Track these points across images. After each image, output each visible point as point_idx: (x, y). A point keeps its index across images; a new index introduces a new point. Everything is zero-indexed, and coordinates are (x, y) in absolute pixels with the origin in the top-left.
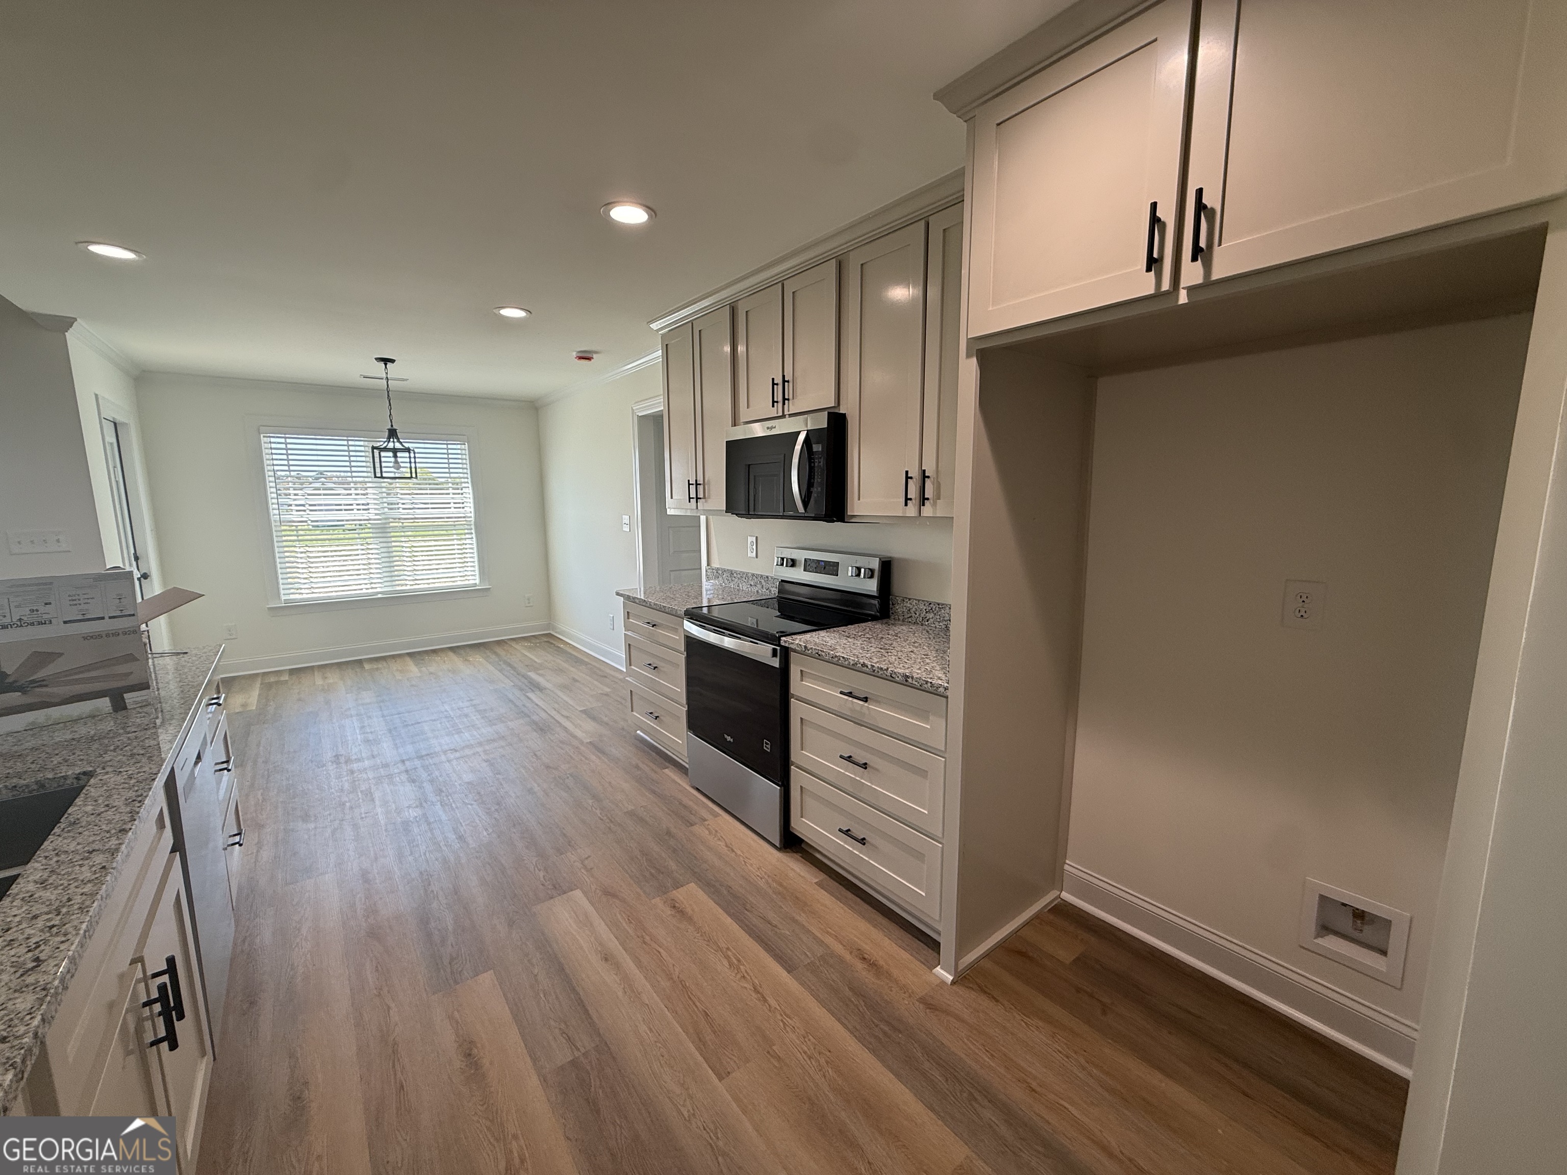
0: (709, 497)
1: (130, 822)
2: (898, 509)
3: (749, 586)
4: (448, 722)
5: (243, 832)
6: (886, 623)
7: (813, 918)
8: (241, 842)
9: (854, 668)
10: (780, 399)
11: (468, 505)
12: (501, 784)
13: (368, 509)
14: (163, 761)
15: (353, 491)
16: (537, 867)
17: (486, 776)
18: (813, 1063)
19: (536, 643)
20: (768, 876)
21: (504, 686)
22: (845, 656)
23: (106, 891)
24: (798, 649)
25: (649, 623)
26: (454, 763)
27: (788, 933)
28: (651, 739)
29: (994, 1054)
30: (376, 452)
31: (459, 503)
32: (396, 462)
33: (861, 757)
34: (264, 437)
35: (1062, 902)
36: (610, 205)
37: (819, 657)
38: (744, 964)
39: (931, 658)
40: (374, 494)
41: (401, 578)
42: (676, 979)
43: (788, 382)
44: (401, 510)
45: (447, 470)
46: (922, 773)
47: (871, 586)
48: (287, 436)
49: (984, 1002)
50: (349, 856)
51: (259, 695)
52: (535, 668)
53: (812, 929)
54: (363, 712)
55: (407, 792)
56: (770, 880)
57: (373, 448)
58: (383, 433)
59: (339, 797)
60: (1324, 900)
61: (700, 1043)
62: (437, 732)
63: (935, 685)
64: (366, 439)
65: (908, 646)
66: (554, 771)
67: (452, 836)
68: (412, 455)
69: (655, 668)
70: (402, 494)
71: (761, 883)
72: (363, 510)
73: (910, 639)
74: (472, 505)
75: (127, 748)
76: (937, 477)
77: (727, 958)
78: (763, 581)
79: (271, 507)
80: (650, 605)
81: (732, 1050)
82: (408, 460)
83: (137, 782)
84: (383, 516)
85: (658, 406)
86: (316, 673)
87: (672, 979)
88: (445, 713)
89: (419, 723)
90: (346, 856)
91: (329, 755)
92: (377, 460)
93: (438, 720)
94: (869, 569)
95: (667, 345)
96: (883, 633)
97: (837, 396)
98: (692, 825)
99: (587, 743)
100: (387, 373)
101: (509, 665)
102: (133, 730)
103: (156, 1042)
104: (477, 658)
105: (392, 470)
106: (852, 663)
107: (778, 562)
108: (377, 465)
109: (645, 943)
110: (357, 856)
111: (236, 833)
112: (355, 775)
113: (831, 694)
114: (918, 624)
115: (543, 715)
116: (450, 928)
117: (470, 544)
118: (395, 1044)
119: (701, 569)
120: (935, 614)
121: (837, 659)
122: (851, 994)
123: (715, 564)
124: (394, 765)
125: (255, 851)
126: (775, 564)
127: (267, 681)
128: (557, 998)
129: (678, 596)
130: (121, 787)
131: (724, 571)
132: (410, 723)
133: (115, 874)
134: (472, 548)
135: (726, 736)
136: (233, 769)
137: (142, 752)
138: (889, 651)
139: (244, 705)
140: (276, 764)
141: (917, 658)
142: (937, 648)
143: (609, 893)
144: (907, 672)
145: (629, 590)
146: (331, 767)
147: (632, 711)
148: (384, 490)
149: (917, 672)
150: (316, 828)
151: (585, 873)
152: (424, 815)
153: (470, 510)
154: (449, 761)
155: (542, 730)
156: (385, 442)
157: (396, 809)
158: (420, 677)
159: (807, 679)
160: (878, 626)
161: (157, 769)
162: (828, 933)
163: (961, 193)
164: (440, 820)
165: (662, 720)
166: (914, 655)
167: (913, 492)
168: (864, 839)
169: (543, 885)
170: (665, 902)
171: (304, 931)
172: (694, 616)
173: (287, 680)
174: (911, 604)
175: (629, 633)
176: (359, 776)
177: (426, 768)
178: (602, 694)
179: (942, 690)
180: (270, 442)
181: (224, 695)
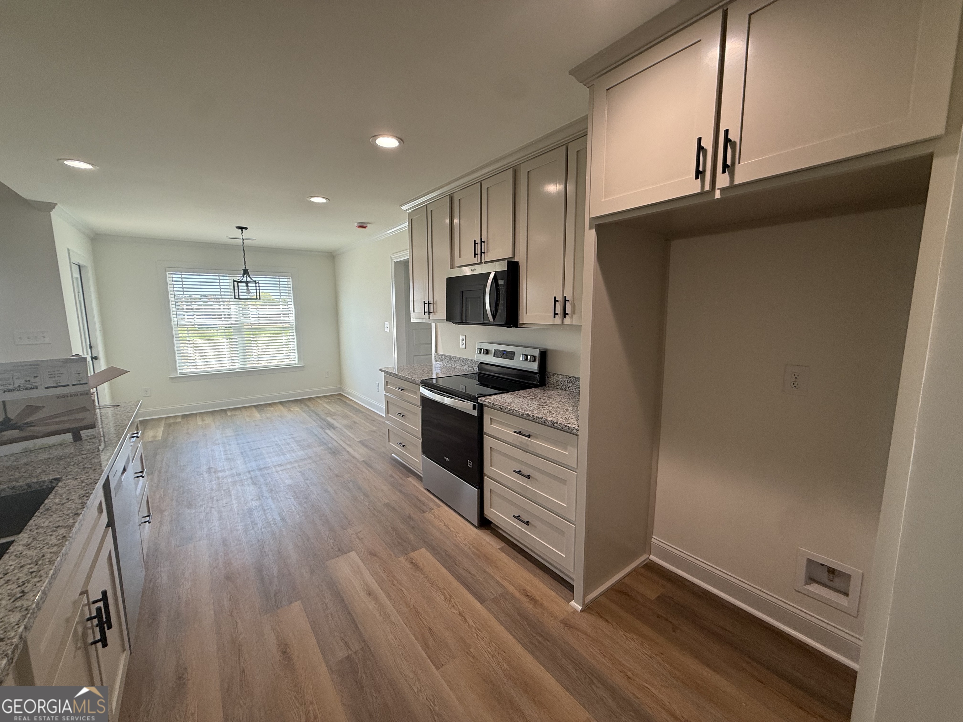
0: (436, 312)
1: (81, 509)
2: (549, 319)
3: (461, 366)
4: (277, 448)
5: (151, 514)
6: (543, 389)
7: (497, 570)
8: (150, 521)
9: (522, 417)
10: (479, 253)
11: (291, 315)
12: (309, 487)
13: (231, 318)
14: (102, 471)
15: (222, 307)
16: (329, 538)
17: (299, 481)
18: (495, 660)
19: (332, 400)
20: (470, 544)
21: (311, 426)
22: (517, 410)
23: (66, 551)
24: (489, 405)
25: (399, 388)
26: (280, 473)
27: (481, 579)
28: (400, 459)
29: (605, 655)
30: (236, 283)
31: (286, 314)
32: (248, 289)
33: (526, 472)
34: (169, 274)
35: (650, 561)
36: (375, 136)
37: (501, 410)
38: (454, 599)
39: (569, 411)
40: (235, 309)
41: (251, 359)
42: (411, 606)
43: (484, 242)
44: (251, 318)
45: (279, 294)
46: (563, 482)
47: (534, 367)
48: (182, 273)
49: (601, 623)
50: (215, 530)
51: (163, 431)
52: (331, 415)
53: (496, 577)
54: (226, 441)
55: (251, 491)
56: (471, 547)
57: (234, 281)
58: (240, 272)
59: (210, 493)
60: (810, 562)
61: (426, 646)
62: (270, 454)
63: (571, 428)
64: (230, 275)
65: (555, 404)
66: (341, 479)
67: (278, 518)
68: (257, 285)
69: (403, 415)
70: (251, 309)
71: (466, 549)
72: (228, 318)
73: (557, 399)
74: (294, 315)
75: (81, 464)
76: (574, 301)
77: (443, 594)
78: (469, 363)
79: (172, 316)
80: (400, 377)
81: (445, 651)
82: (255, 288)
83: (86, 485)
84: (240, 322)
85: (405, 256)
86: (198, 417)
87: (410, 607)
88: (276, 442)
89: (259, 448)
90: (213, 530)
91: (205, 468)
92: (236, 288)
93: (271, 446)
94: (533, 356)
95: (411, 219)
96: (541, 395)
97: (513, 252)
98: (424, 512)
99: (362, 461)
100: (243, 236)
101: (316, 413)
102: (86, 453)
103: (95, 643)
104: (296, 409)
105: (245, 294)
106: (521, 414)
107: (478, 351)
108: (236, 291)
109: (394, 585)
110: (220, 530)
111: (147, 515)
112: (220, 480)
113: (508, 433)
114: (563, 389)
115: (336, 444)
116: (276, 575)
117: (292, 339)
118: (240, 645)
119: (432, 355)
120: (573, 384)
121: (512, 411)
122: (519, 617)
123: (441, 352)
124: (244, 474)
125: (158, 527)
126: (476, 352)
127: (168, 422)
128: (339, 618)
129: (417, 371)
130: (77, 487)
131: (446, 356)
132: (254, 448)
133: (71, 541)
134: (294, 342)
135: (445, 458)
136: (146, 477)
137: (90, 466)
138: (544, 406)
139: (154, 437)
140: (173, 473)
141: (561, 411)
142: (573, 405)
143: (373, 554)
144: (554, 420)
145: (388, 368)
146: (206, 475)
147: (389, 442)
148: (240, 306)
149: (560, 420)
150: (195, 512)
151: (358, 541)
152: (262, 505)
153: (293, 318)
154: (277, 472)
155: (334, 452)
156: (241, 277)
157: (245, 501)
158: (261, 420)
159: (495, 424)
160: (538, 391)
161: (98, 477)
162: (506, 580)
163: (585, 130)
164: (271, 509)
165: (407, 447)
166: (559, 409)
167: (559, 310)
168: (528, 522)
169: (332, 548)
170: (406, 560)
171: (187, 576)
172: (427, 384)
173: (180, 422)
174: (558, 377)
175: (387, 394)
176: (222, 481)
177: (263, 476)
178: (371, 431)
179: (574, 431)
180: (172, 277)
181: (141, 431)
